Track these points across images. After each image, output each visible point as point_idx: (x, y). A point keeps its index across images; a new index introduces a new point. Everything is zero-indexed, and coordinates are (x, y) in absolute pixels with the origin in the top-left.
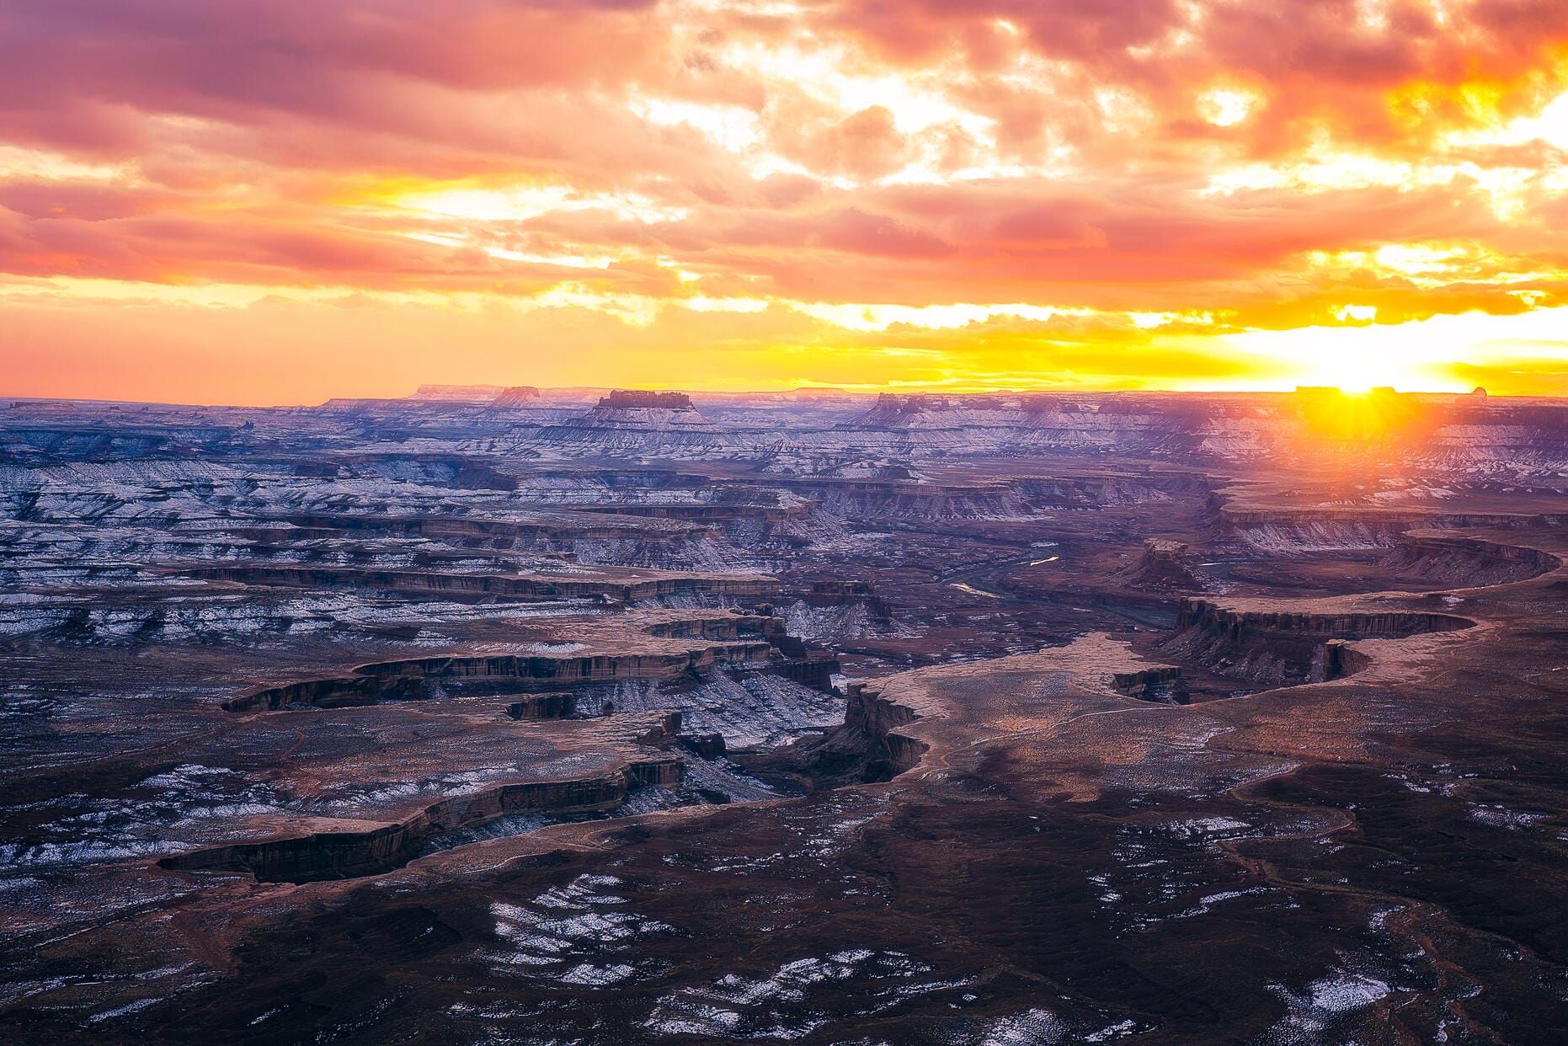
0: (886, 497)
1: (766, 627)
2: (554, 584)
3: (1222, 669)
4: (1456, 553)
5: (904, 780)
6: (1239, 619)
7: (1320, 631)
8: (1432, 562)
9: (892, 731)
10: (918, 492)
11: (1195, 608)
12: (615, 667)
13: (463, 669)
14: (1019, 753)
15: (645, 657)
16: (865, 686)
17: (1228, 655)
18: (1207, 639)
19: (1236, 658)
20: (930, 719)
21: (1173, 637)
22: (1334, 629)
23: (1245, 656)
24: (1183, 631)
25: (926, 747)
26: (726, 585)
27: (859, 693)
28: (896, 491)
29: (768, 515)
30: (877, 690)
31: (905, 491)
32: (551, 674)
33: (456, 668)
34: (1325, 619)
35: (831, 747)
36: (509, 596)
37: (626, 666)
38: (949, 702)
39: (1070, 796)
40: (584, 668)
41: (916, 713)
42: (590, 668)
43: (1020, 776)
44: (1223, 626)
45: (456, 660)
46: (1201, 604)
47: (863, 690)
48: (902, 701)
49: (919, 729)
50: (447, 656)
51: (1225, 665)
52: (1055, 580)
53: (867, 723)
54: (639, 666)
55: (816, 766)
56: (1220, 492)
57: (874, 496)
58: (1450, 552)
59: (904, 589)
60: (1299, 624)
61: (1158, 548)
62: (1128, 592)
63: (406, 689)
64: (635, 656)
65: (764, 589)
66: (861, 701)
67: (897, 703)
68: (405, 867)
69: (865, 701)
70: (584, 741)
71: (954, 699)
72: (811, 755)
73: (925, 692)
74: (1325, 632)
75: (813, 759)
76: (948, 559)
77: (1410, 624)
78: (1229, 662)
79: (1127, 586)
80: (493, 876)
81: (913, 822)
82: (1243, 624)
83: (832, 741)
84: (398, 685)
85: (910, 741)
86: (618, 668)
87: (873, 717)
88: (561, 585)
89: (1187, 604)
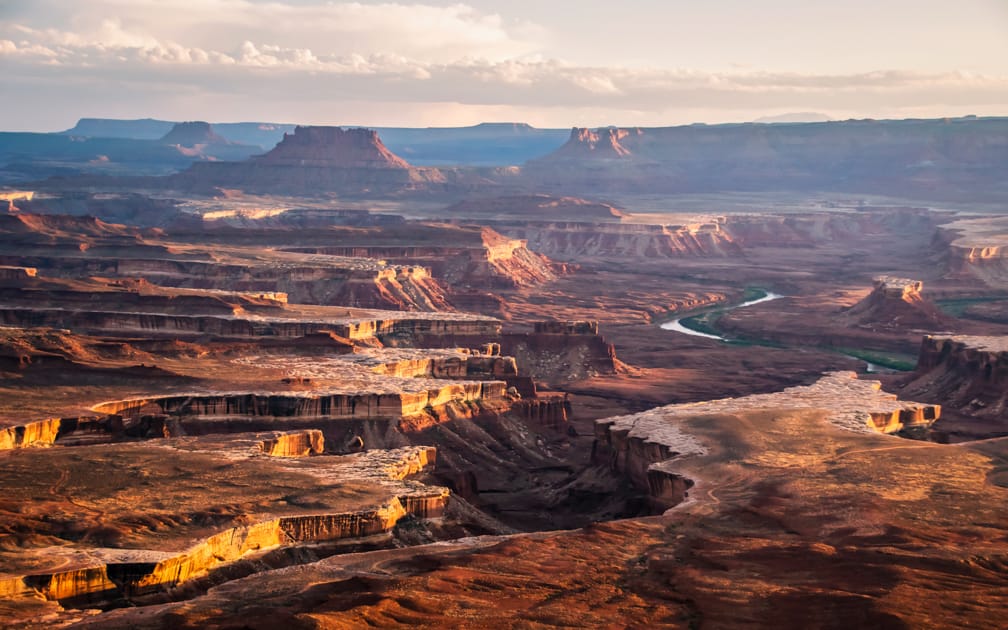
0: (587, 236)
1: (496, 367)
2: (272, 324)
3: (973, 411)
5: (676, 514)
6: (993, 358)
9: (652, 467)
10: (621, 231)
11: (940, 347)
12: (354, 406)
13: (202, 407)
14: (789, 488)
15: (384, 396)
16: (613, 424)
17: (979, 396)
18: (954, 379)
19: (990, 400)
20: (687, 456)
21: (915, 378)
23: (999, 397)
24: (926, 372)
25: (689, 483)
26: (446, 325)
27: (609, 431)
28: (599, 230)
29: (472, 256)
30: (628, 428)
31: (607, 230)
32: (290, 413)
33: (194, 407)
35: (579, 485)
36: (226, 336)
37: (365, 404)
38: (703, 439)
39: (854, 530)
40: (323, 406)
41: (672, 449)
42: (329, 406)
43: (796, 511)
44: (973, 366)
45: (195, 398)
46: (947, 344)
47: (612, 428)
48: (656, 437)
49: (679, 465)
50: (186, 395)
51: (977, 407)
52: (776, 320)
53: (616, 462)
54: (378, 404)
55: (565, 504)
56: (947, 226)
57: (575, 236)
59: (620, 330)
61: (889, 286)
62: (855, 332)
63: (150, 427)
64: (375, 395)
65: (485, 329)
66: (609, 439)
67: (650, 440)
68: (206, 594)
69: (614, 439)
70: (347, 475)
71: (709, 435)
72: (558, 493)
73: (677, 429)
75: (563, 497)
76: (659, 300)
78: (981, 404)
79: (855, 326)
80: (297, 601)
81: (698, 552)
82: (997, 363)
83: (579, 480)
84: (142, 423)
85: (672, 477)
86: (357, 406)
87: (622, 455)
88: (279, 325)
89: (932, 343)
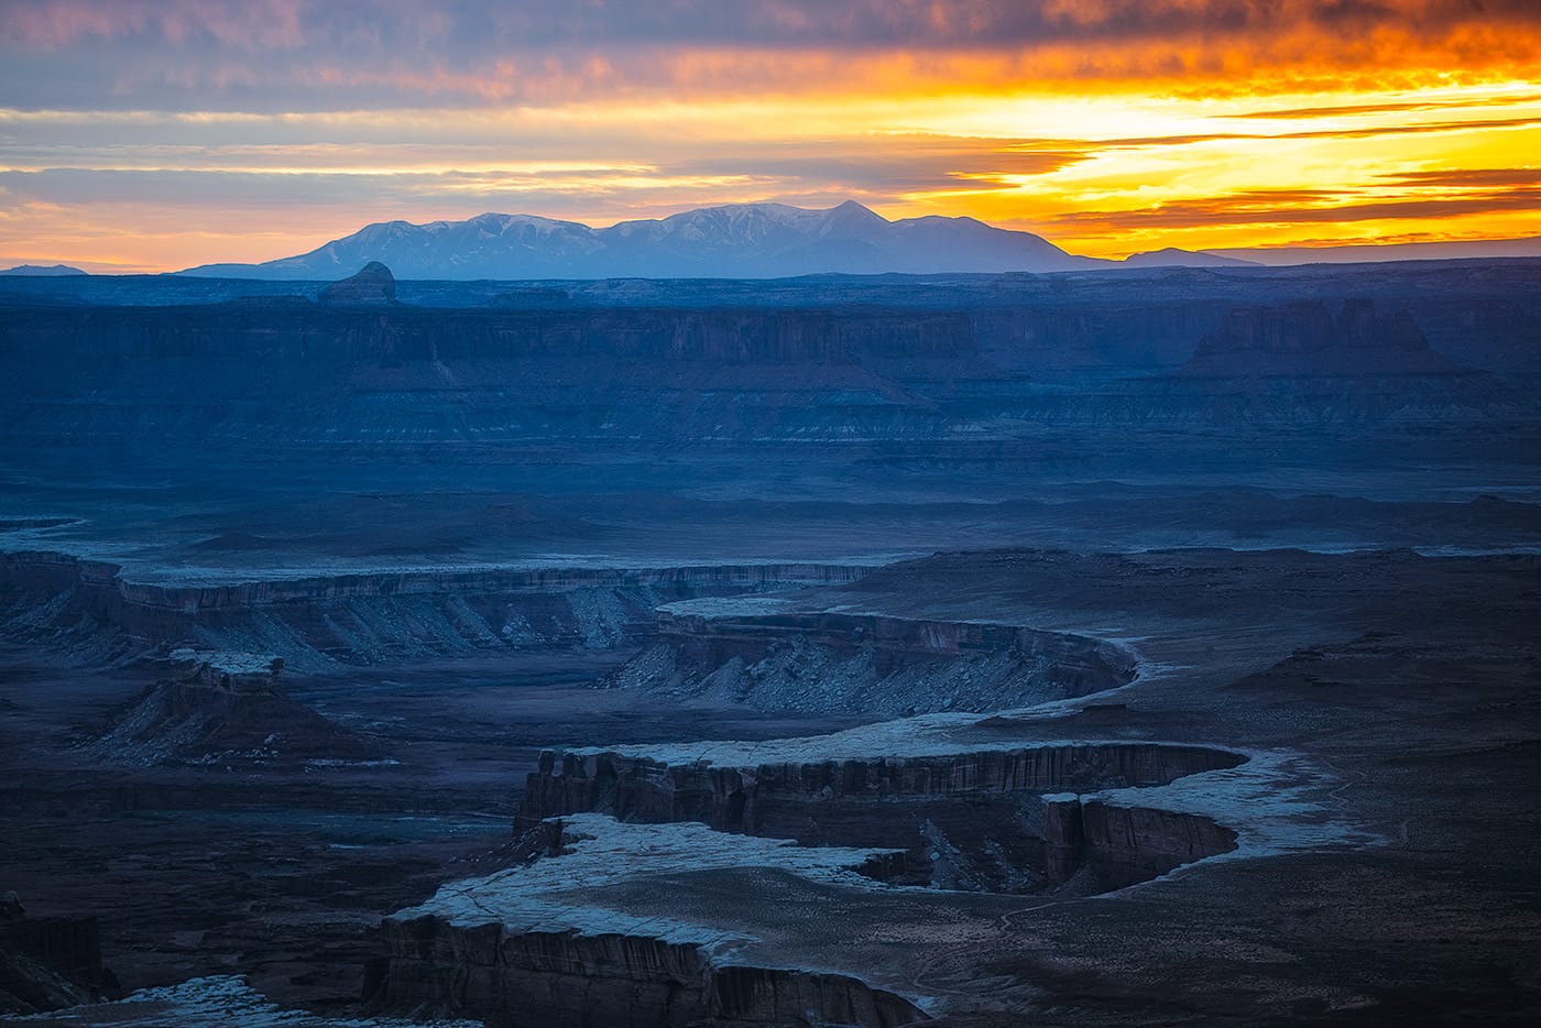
4: (807, 647)
7: (923, 793)
8: (754, 671)
22: (949, 786)
34: (932, 766)
41: (668, 940)
58: (789, 646)
60: (879, 781)
67: (591, 932)
74: (933, 793)
77: (1083, 769)
85: (776, 976)
